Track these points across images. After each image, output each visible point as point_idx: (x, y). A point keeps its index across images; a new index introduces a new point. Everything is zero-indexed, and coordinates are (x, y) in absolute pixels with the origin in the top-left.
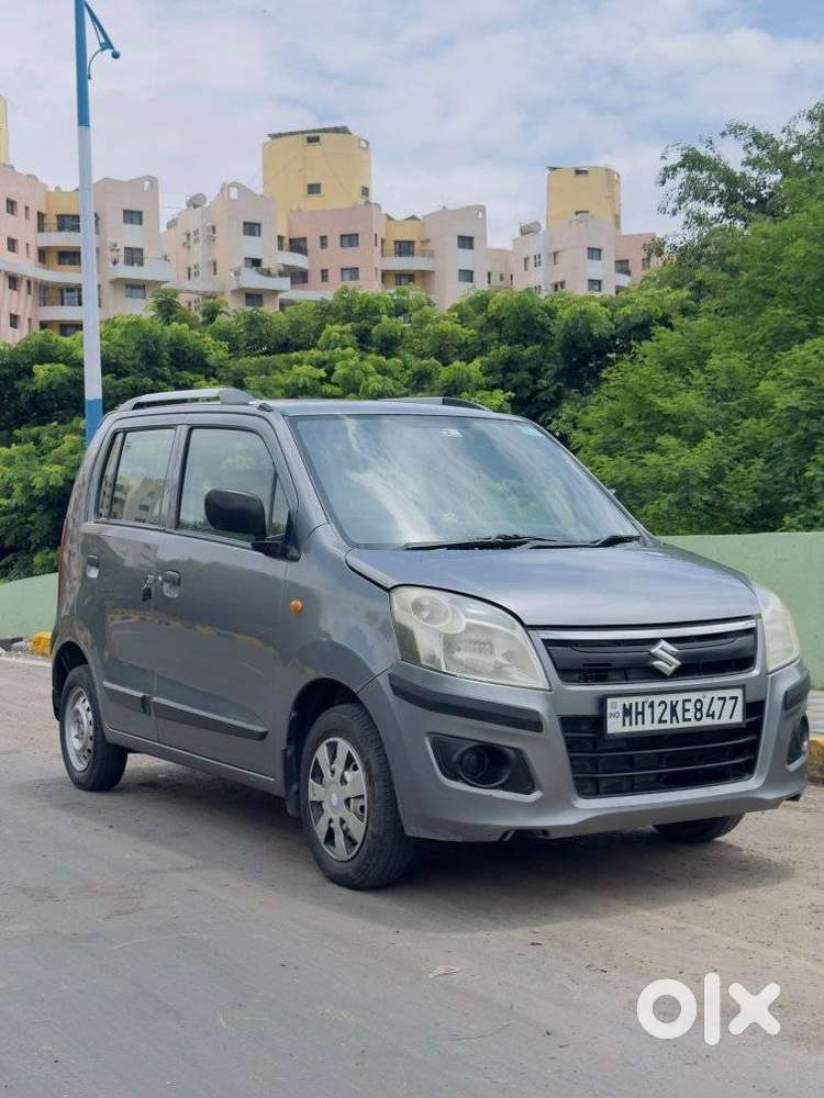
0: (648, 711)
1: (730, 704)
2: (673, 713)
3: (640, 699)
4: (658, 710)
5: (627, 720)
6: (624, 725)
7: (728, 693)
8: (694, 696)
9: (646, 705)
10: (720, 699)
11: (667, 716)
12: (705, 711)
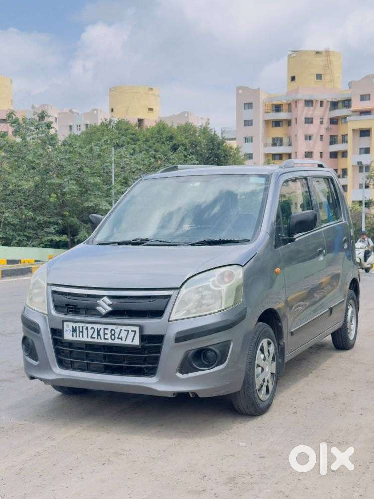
0: (85, 331)
1: (131, 334)
2: (99, 334)
3: (81, 325)
4: (91, 332)
5: (75, 334)
6: (73, 336)
7: (130, 328)
8: (110, 327)
9: (84, 328)
10: (125, 330)
11: (95, 335)
12: (116, 336)
